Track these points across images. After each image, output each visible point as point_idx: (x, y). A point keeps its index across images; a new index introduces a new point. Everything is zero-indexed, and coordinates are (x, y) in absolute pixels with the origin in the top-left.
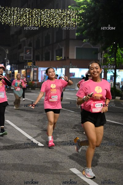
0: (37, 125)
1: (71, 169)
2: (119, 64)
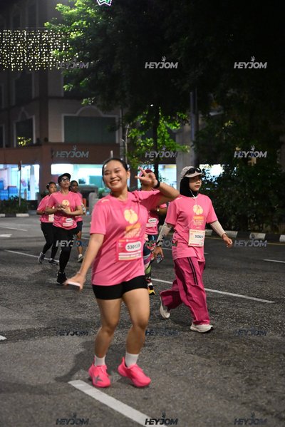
1: (72, 383)
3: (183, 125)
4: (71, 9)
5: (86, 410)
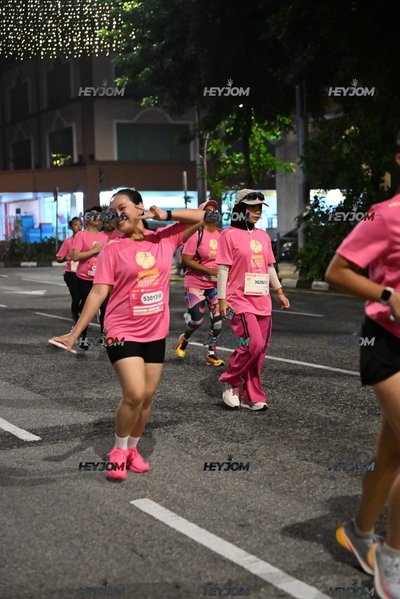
0: (9, 380)
1: (136, 503)
2: (258, 174)
3: (285, 134)
5: (156, 542)
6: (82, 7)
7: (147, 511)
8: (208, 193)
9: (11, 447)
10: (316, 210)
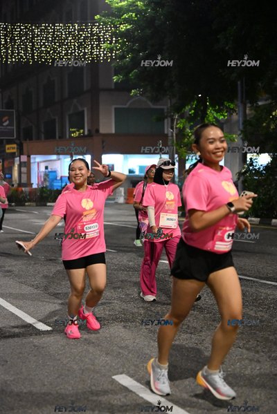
0: (33, 286)
1: (116, 377)
3: (230, 114)
4: (121, 2)
5: (129, 408)
6: (92, 28)
7: (124, 384)
8: (176, 156)
9: (31, 335)
10: (251, 168)
